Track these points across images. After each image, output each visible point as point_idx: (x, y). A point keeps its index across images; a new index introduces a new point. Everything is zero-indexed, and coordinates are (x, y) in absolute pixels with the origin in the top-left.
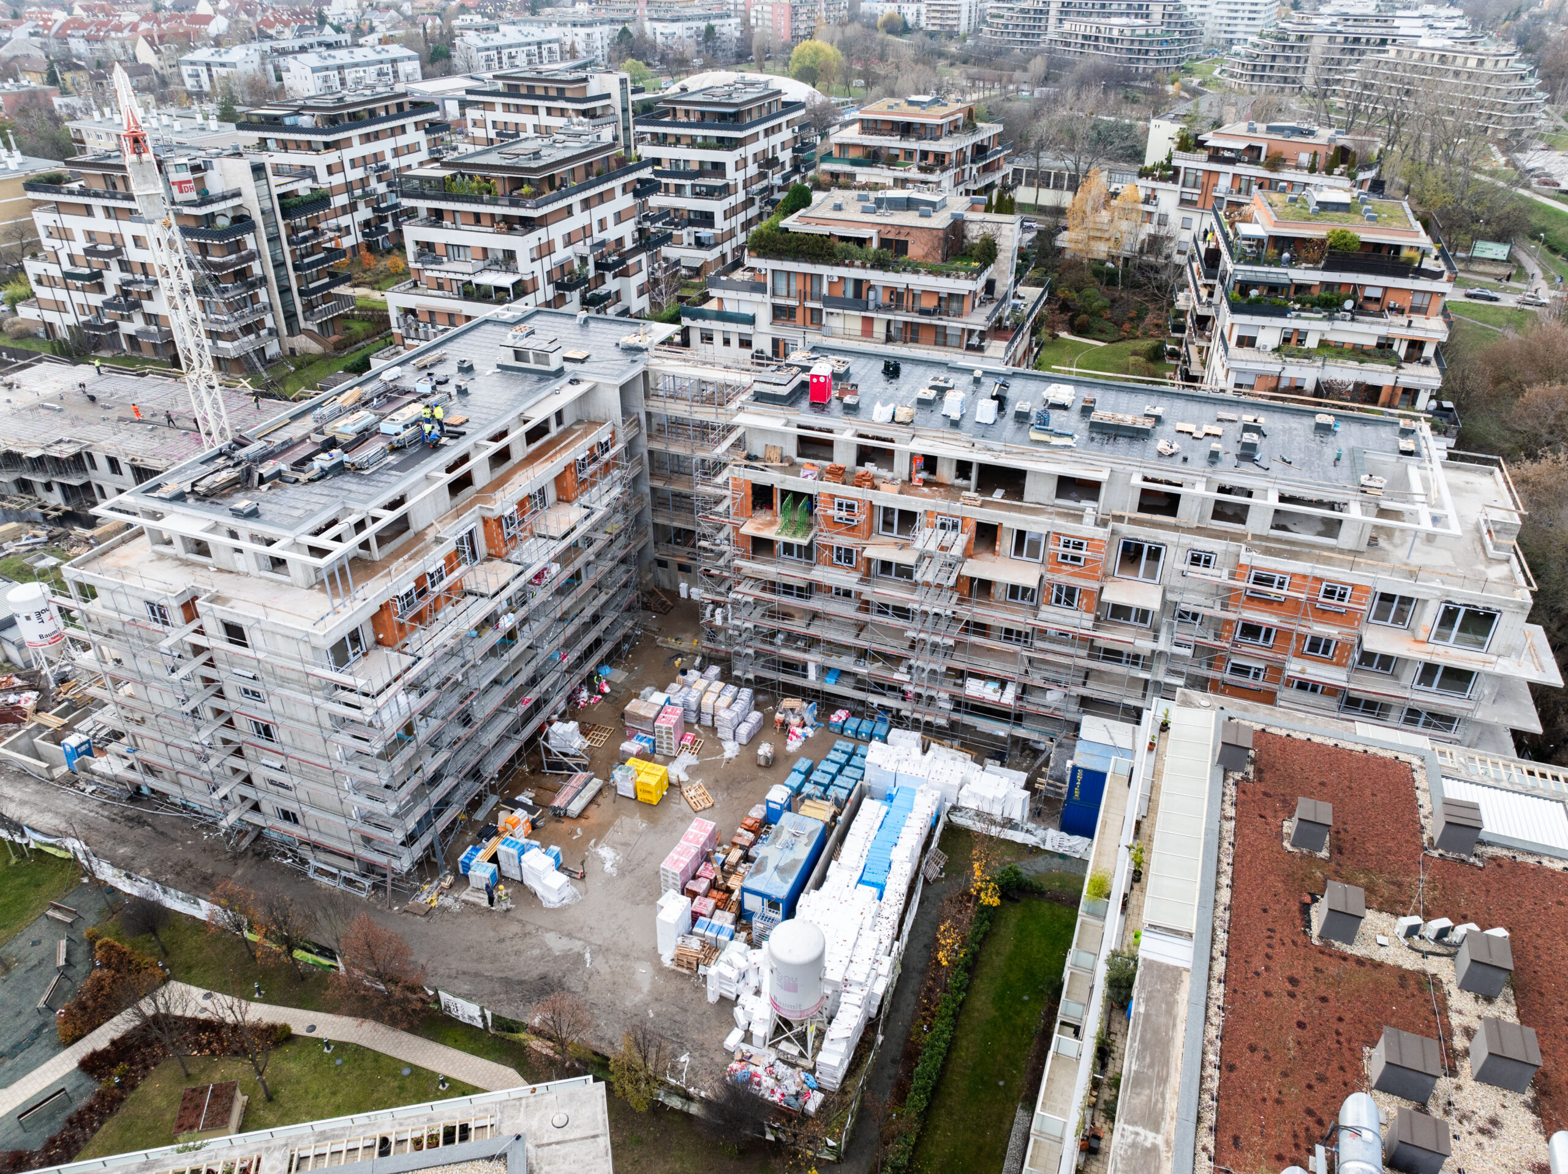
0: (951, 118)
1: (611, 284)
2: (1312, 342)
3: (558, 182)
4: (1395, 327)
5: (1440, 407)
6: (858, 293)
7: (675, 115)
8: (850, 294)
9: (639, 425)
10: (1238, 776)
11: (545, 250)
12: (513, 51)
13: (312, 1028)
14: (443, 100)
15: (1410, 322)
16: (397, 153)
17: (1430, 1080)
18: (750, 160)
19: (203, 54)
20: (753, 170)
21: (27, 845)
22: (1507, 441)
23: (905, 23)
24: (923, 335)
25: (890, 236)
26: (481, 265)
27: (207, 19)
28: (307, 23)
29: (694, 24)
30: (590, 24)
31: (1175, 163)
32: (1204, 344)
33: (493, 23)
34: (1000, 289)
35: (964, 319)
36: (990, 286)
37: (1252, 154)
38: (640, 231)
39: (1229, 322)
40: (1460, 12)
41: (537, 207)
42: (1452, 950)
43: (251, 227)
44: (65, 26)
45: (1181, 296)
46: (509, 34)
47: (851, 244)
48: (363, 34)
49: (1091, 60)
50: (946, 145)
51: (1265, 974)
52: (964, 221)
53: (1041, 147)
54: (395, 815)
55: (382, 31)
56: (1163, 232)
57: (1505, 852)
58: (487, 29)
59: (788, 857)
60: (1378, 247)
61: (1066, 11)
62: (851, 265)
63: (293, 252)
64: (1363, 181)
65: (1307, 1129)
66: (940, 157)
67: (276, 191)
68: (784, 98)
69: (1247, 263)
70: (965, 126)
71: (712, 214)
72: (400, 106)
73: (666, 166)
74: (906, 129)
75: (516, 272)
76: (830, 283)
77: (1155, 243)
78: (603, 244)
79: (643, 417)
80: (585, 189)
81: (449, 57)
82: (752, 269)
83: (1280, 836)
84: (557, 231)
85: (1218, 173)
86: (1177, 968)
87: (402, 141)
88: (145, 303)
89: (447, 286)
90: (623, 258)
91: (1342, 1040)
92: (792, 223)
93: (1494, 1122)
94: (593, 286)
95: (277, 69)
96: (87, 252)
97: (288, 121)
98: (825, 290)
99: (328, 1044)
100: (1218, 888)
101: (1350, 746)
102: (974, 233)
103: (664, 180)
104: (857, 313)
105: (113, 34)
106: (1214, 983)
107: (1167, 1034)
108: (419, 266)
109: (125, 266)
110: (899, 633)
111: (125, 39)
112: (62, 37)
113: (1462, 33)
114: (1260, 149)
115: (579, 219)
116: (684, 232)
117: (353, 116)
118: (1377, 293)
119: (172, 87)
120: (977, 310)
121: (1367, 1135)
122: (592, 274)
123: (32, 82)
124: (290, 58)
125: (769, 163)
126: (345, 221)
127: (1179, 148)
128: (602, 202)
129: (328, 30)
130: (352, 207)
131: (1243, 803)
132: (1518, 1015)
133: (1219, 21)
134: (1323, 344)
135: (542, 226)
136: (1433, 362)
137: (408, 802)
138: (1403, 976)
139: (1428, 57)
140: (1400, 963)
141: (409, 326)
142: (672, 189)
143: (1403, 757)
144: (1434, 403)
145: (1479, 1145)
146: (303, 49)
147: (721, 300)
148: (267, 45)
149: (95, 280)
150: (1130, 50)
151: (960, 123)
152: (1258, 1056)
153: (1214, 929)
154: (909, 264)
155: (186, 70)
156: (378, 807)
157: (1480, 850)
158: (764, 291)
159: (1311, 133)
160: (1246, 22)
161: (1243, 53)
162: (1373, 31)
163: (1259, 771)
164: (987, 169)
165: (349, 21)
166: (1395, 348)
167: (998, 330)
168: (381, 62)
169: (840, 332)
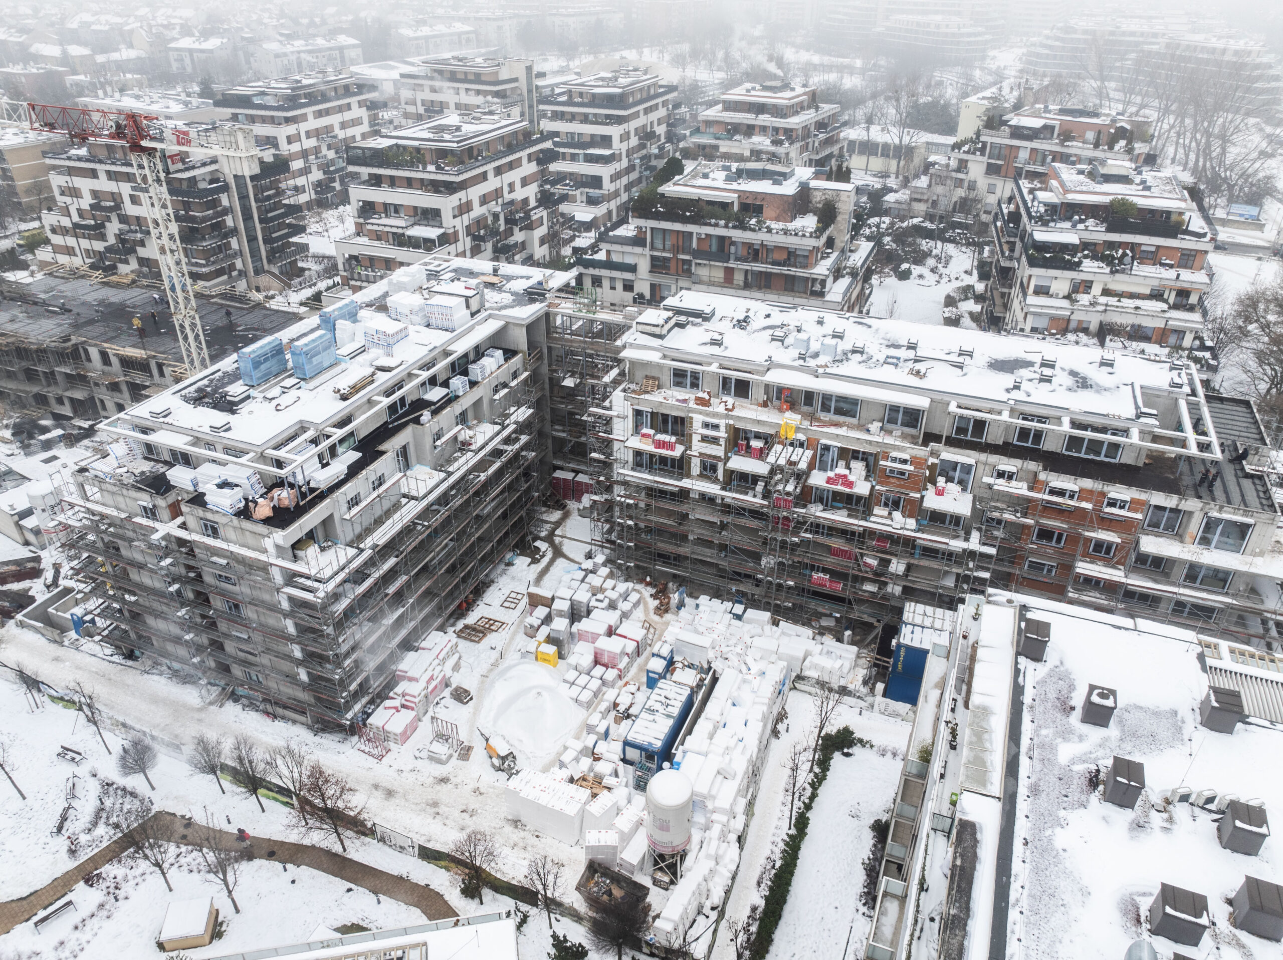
0: (798, 100)
3: (475, 153)
6: (721, 247)
8: (714, 248)
9: (541, 357)
11: (464, 208)
12: (439, 40)
13: (273, 854)
14: (381, 82)
15: (1178, 275)
16: (343, 126)
17: (1200, 929)
18: (632, 134)
20: (634, 141)
24: (775, 283)
25: (748, 201)
26: (412, 220)
30: (501, 19)
31: (982, 138)
32: (1006, 290)
35: (809, 270)
36: (830, 242)
37: (1047, 131)
38: (541, 191)
39: (1028, 274)
41: (457, 174)
43: (225, 187)
47: (716, 207)
50: (792, 122)
52: (810, 189)
56: (972, 195)
60: (1152, 212)
62: (716, 224)
63: (258, 208)
64: (1139, 154)
66: (788, 132)
68: (661, 82)
70: (809, 106)
71: (600, 177)
72: (346, 87)
73: (563, 138)
74: (760, 109)
75: (441, 226)
76: (699, 239)
77: (964, 206)
78: (512, 202)
79: (545, 351)
80: (497, 159)
81: (386, 45)
84: (474, 193)
85: (1018, 148)
87: (348, 116)
88: (139, 249)
89: (384, 238)
90: (528, 214)
92: (668, 188)
94: (503, 237)
96: (93, 207)
97: (256, 100)
98: (695, 245)
102: (817, 198)
103: (562, 150)
104: (720, 264)
109: (123, 219)
110: (754, 531)
114: (1054, 127)
115: (493, 183)
116: (578, 192)
117: (309, 96)
120: (819, 262)
122: (502, 228)
125: (647, 136)
126: (300, 181)
127: (986, 126)
128: (511, 169)
130: (306, 171)
135: (462, 189)
142: (568, 157)
147: (608, 252)
149: (97, 230)
151: (806, 104)
155: (173, 55)
158: (645, 246)
168: (331, 49)
169: (706, 279)
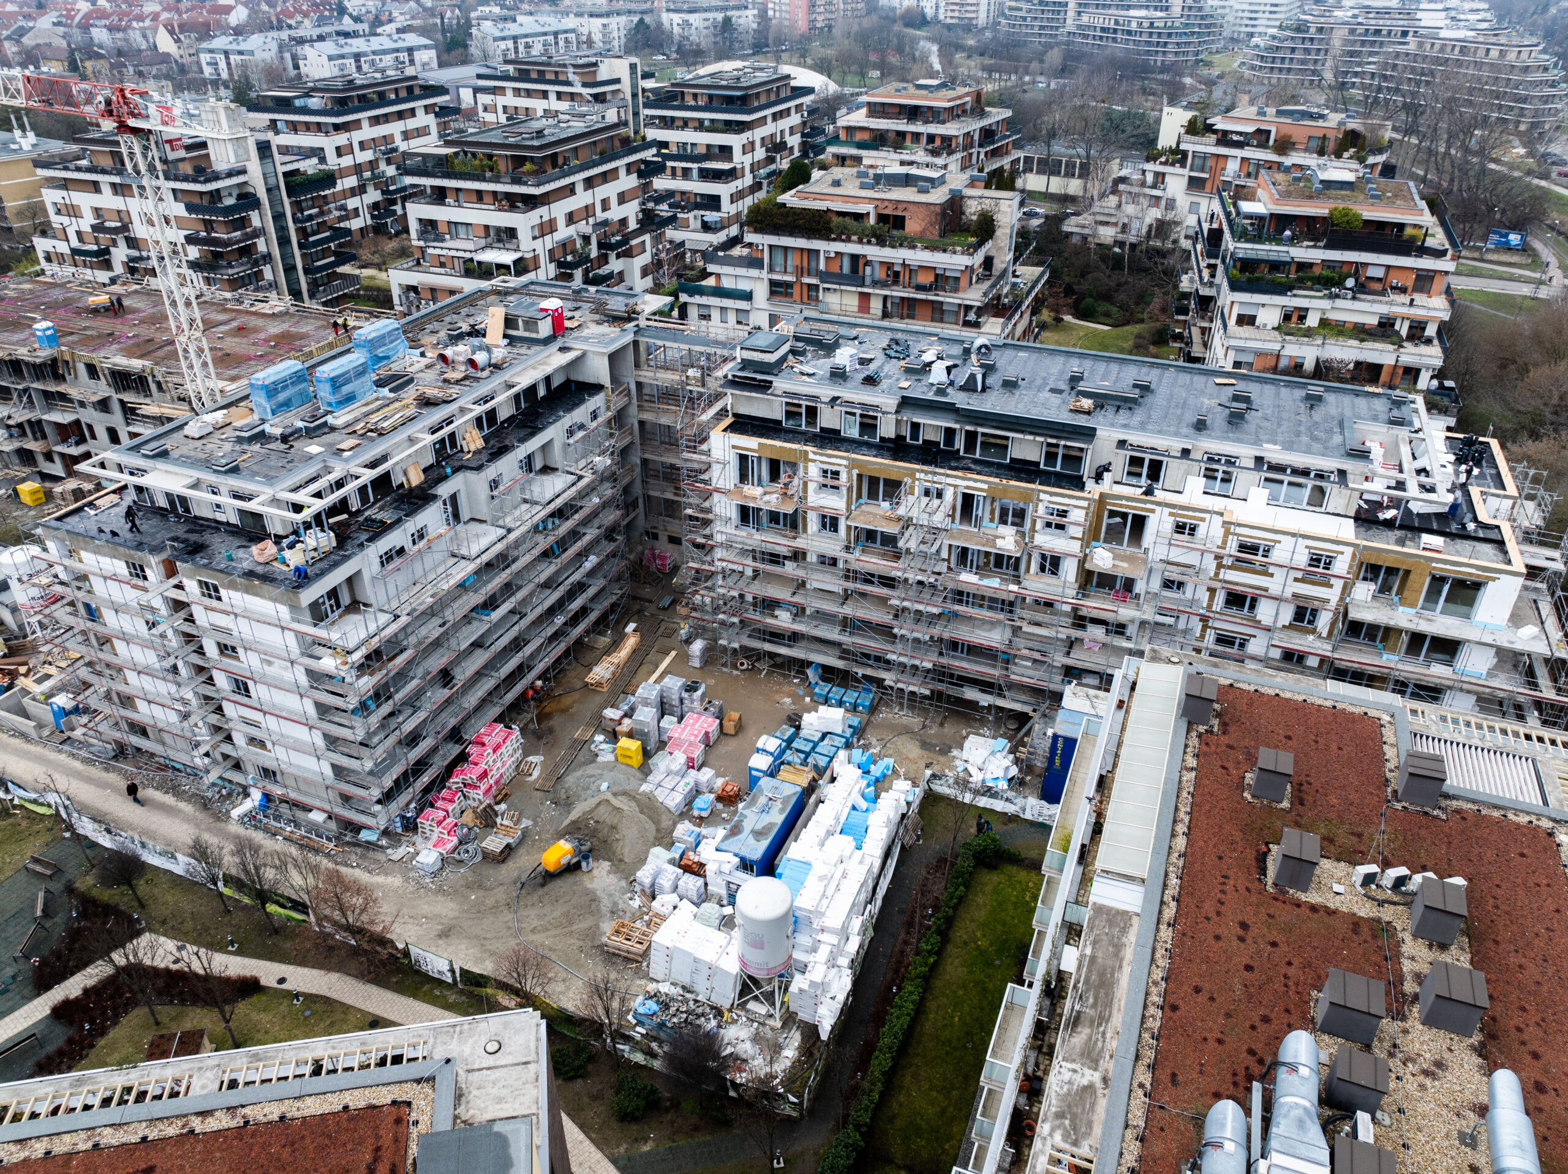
0: (958, 102)
1: (615, 265)
2: (1312, 321)
3: (560, 161)
4: (1396, 306)
5: (1441, 386)
6: (854, 268)
7: (683, 99)
8: (846, 269)
9: (629, 394)
10: (1202, 729)
11: (547, 228)
12: (529, 40)
13: (282, 981)
14: (458, 88)
15: (1412, 300)
16: (406, 135)
17: (1375, 1020)
18: (758, 144)
19: (221, 42)
20: (760, 154)
21: (12, 800)
22: (1509, 422)
23: (924, 16)
24: (919, 311)
25: (886, 212)
26: (483, 242)
27: (227, 10)
28: (327, 13)
29: (710, 15)
30: (608, 15)
31: (1183, 147)
32: (1205, 324)
33: (511, 13)
34: (998, 266)
35: (960, 295)
36: (988, 262)
37: (1261, 137)
38: (643, 211)
39: (1232, 301)
40: (1486, 6)
41: (538, 185)
42: (1409, 898)
43: (256, 204)
44: (87, 16)
45: (1185, 278)
46: (526, 23)
47: (847, 219)
48: (382, 24)
49: (1108, 52)
50: (951, 129)
51: (1216, 919)
52: (962, 197)
53: (1052, 135)
54: (371, 773)
55: (401, 21)
57: (1470, 806)
58: (505, 19)
59: (766, 820)
60: (1381, 225)
61: (1084, 5)
62: (848, 240)
63: (297, 230)
65: (1247, 1068)
66: (947, 140)
67: (281, 169)
68: (793, 83)
69: (1247, 241)
70: (973, 110)
71: (718, 197)
72: (410, 89)
73: (674, 150)
74: (913, 113)
75: (517, 250)
76: (827, 259)
77: (1162, 228)
78: (605, 223)
79: (633, 387)
80: (588, 168)
81: (466, 46)
82: (750, 245)
83: (1241, 786)
84: (559, 209)
85: (1226, 157)
86: (1126, 912)
87: (411, 124)
89: (449, 264)
91: (1291, 984)
92: (789, 198)
93: (1439, 1064)
94: (595, 265)
95: (295, 58)
96: (95, 228)
97: (298, 103)
98: (822, 266)
99: (297, 996)
100: (1173, 835)
101: (1319, 702)
102: (972, 209)
104: (853, 289)
105: (135, 24)
106: (1163, 927)
107: (1112, 975)
108: (422, 243)
109: (132, 242)
110: (883, 601)
111: (145, 28)
112: (85, 27)
113: (1485, 25)
114: (1269, 132)
115: (582, 198)
116: (691, 215)
117: (362, 98)
118: (1379, 273)
119: (190, 76)
120: (974, 286)
121: (1304, 1071)
122: (594, 254)
123: (52, 69)
124: (307, 47)
125: (776, 147)
126: (352, 203)
127: (1187, 132)
128: (605, 181)
129: (347, 20)
130: (360, 190)
131: (1205, 754)
132: (1472, 962)
133: (1240, 14)
134: (1324, 323)
135: (543, 204)
136: (1436, 342)
137: (384, 760)
138: (1356, 923)
139: (1449, 49)
140: (1356, 910)
141: (411, 303)
142: (679, 172)
143: (1372, 713)
144: (1435, 382)
145: (1422, 1087)
146: (321, 38)
147: (718, 276)
148: (285, 35)
149: (102, 257)
150: (1148, 43)
151: (968, 107)
152: (1201, 998)
153: (1166, 875)
154: (906, 238)
155: (204, 58)
156: (354, 764)
157: (1444, 803)
158: (761, 267)
159: (1322, 117)
160: (1267, 15)
161: (1262, 44)
162: (1395, 23)
163: (1224, 725)
164: (995, 153)
165: (368, 12)
166: (1397, 327)
167: (996, 308)
168: (397, 50)
169: (837, 308)
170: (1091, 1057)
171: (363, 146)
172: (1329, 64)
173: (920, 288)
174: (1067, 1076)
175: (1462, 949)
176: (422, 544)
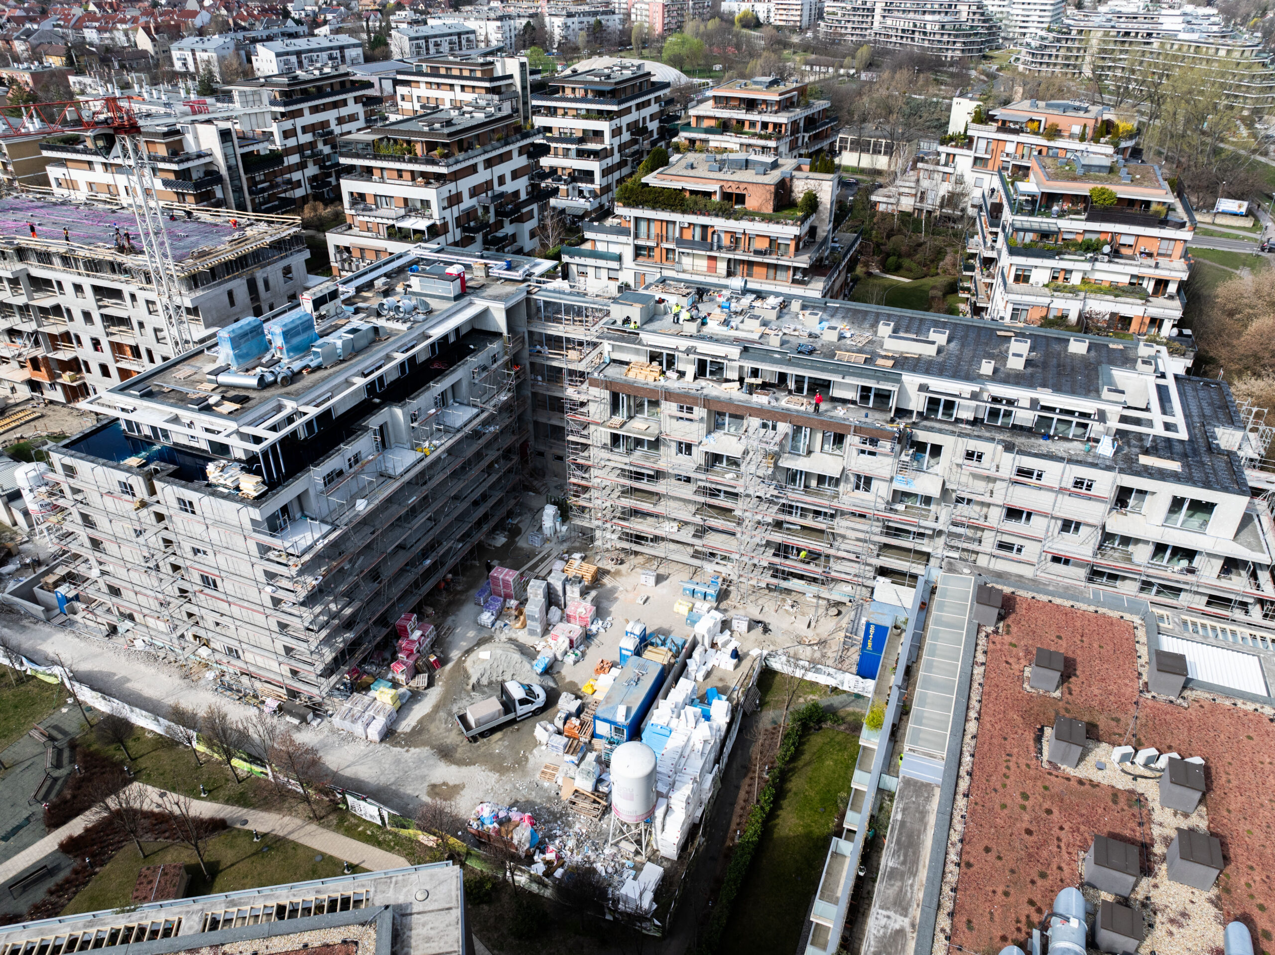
1: (508, 229)
2: (1075, 279)
3: (465, 145)
4: (1144, 268)
5: (1180, 334)
6: (704, 237)
7: (564, 92)
8: (698, 237)
10: (990, 630)
13: (245, 822)
14: (380, 79)
16: (340, 121)
19: (189, 41)
20: (626, 136)
21: (24, 672)
23: (757, 19)
24: (756, 271)
27: (194, 14)
28: (274, 17)
29: (585, 19)
30: (502, 19)
31: (969, 133)
33: (423, 17)
34: (822, 233)
35: (790, 258)
36: (813, 231)
40: (1215, 11)
42: (1158, 774)
44: (81, 19)
45: (971, 242)
46: (435, 26)
47: (698, 196)
48: (318, 26)
49: (908, 50)
51: (1002, 790)
53: (863, 119)
54: (315, 652)
55: (333, 23)
56: (959, 189)
57: (1207, 695)
58: (418, 22)
61: (888, 10)
62: (699, 213)
64: (1125, 149)
65: (1028, 917)
67: (239, 151)
69: (1023, 214)
73: (556, 134)
74: (751, 104)
76: (682, 229)
77: (952, 200)
78: (502, 195)
79: (526, 335)
82: (620, 217)
83: (1021, 678)
84: (465, 185)
86: (929, 784)
87: (344, 112)
90: (519, 206)
91: (1063, 845)
93: (1183, 914)
95: (248, 54)
99: (257, 835)
100: (967, 720)
101: (1084, 607)
102: (800, 189)
103: (553, 145)
105: (119, 26)
106: (959, 797)
107: (918, 837)
108: (353, 212)
111: (128, 30)
112: (79, 28)
113: (1215, 28)
116: (570, 187)
118: (1131, 241)
119: (164, 69)
120: (801, 251)
121: (1074, 921)
123: (53, 64)
124: (258, 45)
126: (296, 176)
129: (290, 22)
130: (302, 166)
131: (994, 651)
132: (1209, 828)
133: (1015, 18)
134: (1085, 282)
136: (1176, 296)
138: (1115, 794)
139: (1185, 49)
140: (1114, 783)
141: (344, 260)
144: (1175, 331)
145: (1171, 934)
146: (269, 39)
148: (240, 35)
150: (941, 42)
152: (991, 857)
153: (961, 753)
154: (746, 213)
155: (175, 54)
156: (301, 646)
157: (1186, 693)
160: (1036, 19)
161: (1033, 44)
162: (1142, 26)
164: (817, 137)
165: (307, 15)
166: (1144, 285)
167: (818, 268)
168: (331, 48)
169: (689, 268)
170: (901, 905)
171: (305, 130)
172: (1088, 59)
173: (757, 252)
174: (883, 921)
175: (1201, 817)
176: (355, 468)
